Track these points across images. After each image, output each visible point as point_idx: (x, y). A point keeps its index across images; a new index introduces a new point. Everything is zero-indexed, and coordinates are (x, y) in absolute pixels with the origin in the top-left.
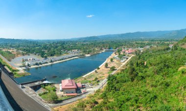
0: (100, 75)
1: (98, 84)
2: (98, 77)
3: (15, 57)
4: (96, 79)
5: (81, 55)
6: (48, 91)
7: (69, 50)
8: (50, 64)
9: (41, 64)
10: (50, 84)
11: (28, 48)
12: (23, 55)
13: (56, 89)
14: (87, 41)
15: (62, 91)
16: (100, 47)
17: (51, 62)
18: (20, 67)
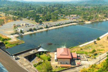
1: (95, 58)
2: (96, 50)
3: (4, 23)
4: (94, 51)
5: (80, 22)
6: (43, 61)
7: (67, 15)
8: (46, 29)
9: (35, 30)
11: (20, 12)
12: (15, 19)
13: (51, 59)
14: (89, 5)
15: (57, 60)
16: (104, 13)
17: (47, 27)
18: (12, 34)
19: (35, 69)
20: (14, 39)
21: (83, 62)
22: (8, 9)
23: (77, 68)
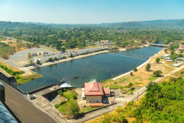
0: (137, 80)
1: (132, 94)
2: (133, 83)
3: (15, 51)
4: (131, 85)
5: (113, 49)
6: (66, 100)
7: (96, 41)
8: (70, 59)
9: (56, 59)
10: (70, 89)
11: (36, 37)
12: (29, 47)
13: (78, 96)
14: (123, 29)
15: (85, 98)
16: (141, 39)
17: (72, 56)
18: (26, 66)
19: (57, 111)
20: (28, 72)
21: (117, 99)
22: (21, 34)
23: (111, 107)
